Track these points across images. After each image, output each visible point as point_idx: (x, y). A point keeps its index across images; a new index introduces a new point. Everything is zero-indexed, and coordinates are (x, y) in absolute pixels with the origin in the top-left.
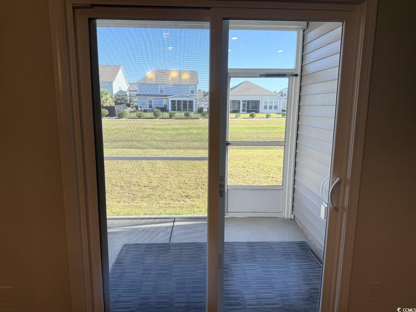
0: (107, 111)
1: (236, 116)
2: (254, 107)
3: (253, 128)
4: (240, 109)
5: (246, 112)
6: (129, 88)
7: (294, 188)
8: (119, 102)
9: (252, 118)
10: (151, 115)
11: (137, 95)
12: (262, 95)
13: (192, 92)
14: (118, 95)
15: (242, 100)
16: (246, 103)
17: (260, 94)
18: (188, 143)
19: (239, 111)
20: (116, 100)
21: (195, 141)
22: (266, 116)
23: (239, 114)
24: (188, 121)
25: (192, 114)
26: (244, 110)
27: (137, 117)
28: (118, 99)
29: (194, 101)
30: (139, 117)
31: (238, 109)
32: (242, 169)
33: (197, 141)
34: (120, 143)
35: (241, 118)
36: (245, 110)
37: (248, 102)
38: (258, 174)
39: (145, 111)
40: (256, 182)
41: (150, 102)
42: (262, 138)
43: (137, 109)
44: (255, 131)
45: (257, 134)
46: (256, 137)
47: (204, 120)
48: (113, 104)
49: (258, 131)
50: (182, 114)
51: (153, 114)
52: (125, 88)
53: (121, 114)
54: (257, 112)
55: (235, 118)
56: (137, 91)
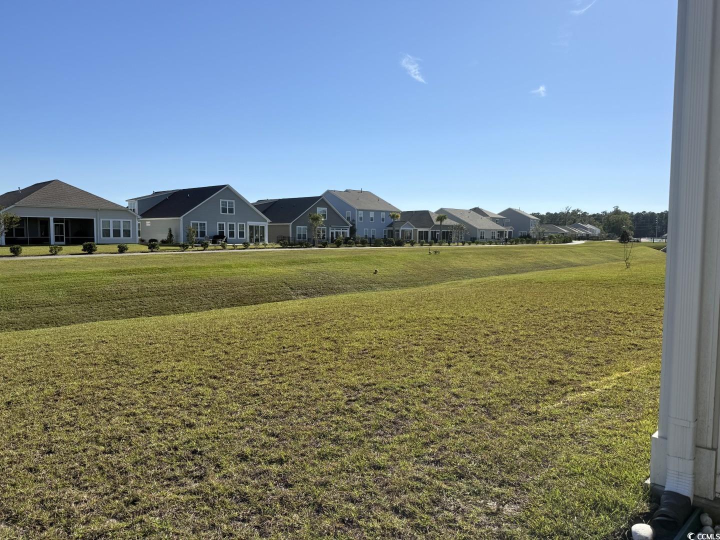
2: (80, 231)
4: (49, 235)
5: (64, 243)
9: (90, 253)
12: (98, 210)
15: (54, 218)
16: (63, 224)
17: (94, 207)
19: (47, 240)
22: (117, 249)
31: (45, 235)
35: (64, 254)
36: (62, 237)
37: (67, 222)
49: (133, 277)
55: (50, 253)
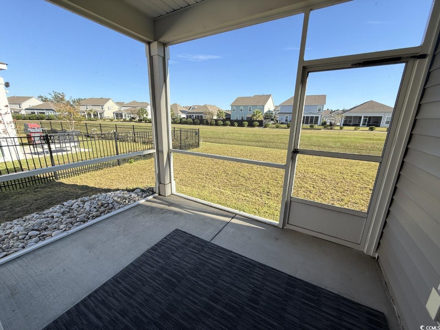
0: (258, 123)
1: (355, 129)
2: (376, 121)
3: (370, 139)
4: (360, 123)
5: (366, 126)
6: (275, 109)
7: (386, 222)
8: (266, 117)
9: (372, 131)
10: (285, 126)
11: (279, 113)
12: (386, 112)
13: (319, 110)
14: (266, 113)
15: (364, 116)
16: (368, 118)
17: (384, 111)
18: (307, 146)
19: (359, 125)
20: (265, 116)
21: (313, 146)
22: (386, 130)
23: (358, 127)
24: (312, 131)
25: (316, 126)
26: (363, 124)
27: (276, 127)
28: (266, 116)
29: (320, 116)
30: (277, 127)
31: (358, 123)
32: (339, 174)
33: (315, 146)
34: (261, 143)
35: (359, 131)
36: (365, 124)
37: (370, 118)
38: (354, 183)
39: (282, 123)
40: (348, 191)
41: (287, 117)
42: (378, 148)
43: (277, 122)
44: (372, 141)
45: (373, 144)
46: (372, 147)
47: (325, 130)
48: (262, 119)
50: (308, 126)
51: (286, 125)
52: (272, 109)
53: (266, 125)
54: (379, 126)
56: (279, 111)
